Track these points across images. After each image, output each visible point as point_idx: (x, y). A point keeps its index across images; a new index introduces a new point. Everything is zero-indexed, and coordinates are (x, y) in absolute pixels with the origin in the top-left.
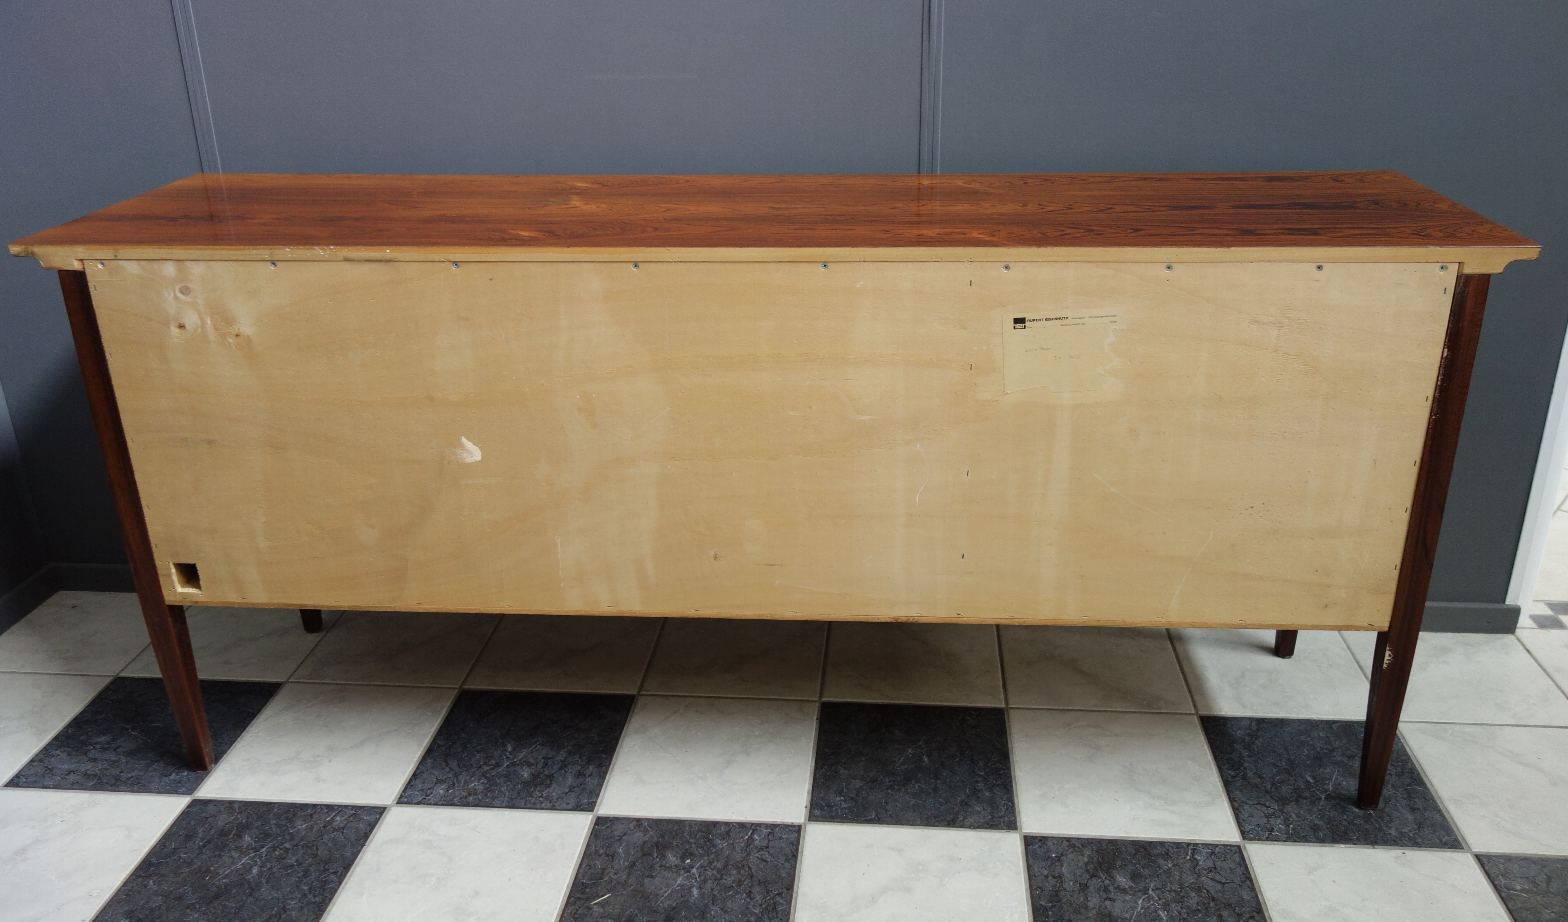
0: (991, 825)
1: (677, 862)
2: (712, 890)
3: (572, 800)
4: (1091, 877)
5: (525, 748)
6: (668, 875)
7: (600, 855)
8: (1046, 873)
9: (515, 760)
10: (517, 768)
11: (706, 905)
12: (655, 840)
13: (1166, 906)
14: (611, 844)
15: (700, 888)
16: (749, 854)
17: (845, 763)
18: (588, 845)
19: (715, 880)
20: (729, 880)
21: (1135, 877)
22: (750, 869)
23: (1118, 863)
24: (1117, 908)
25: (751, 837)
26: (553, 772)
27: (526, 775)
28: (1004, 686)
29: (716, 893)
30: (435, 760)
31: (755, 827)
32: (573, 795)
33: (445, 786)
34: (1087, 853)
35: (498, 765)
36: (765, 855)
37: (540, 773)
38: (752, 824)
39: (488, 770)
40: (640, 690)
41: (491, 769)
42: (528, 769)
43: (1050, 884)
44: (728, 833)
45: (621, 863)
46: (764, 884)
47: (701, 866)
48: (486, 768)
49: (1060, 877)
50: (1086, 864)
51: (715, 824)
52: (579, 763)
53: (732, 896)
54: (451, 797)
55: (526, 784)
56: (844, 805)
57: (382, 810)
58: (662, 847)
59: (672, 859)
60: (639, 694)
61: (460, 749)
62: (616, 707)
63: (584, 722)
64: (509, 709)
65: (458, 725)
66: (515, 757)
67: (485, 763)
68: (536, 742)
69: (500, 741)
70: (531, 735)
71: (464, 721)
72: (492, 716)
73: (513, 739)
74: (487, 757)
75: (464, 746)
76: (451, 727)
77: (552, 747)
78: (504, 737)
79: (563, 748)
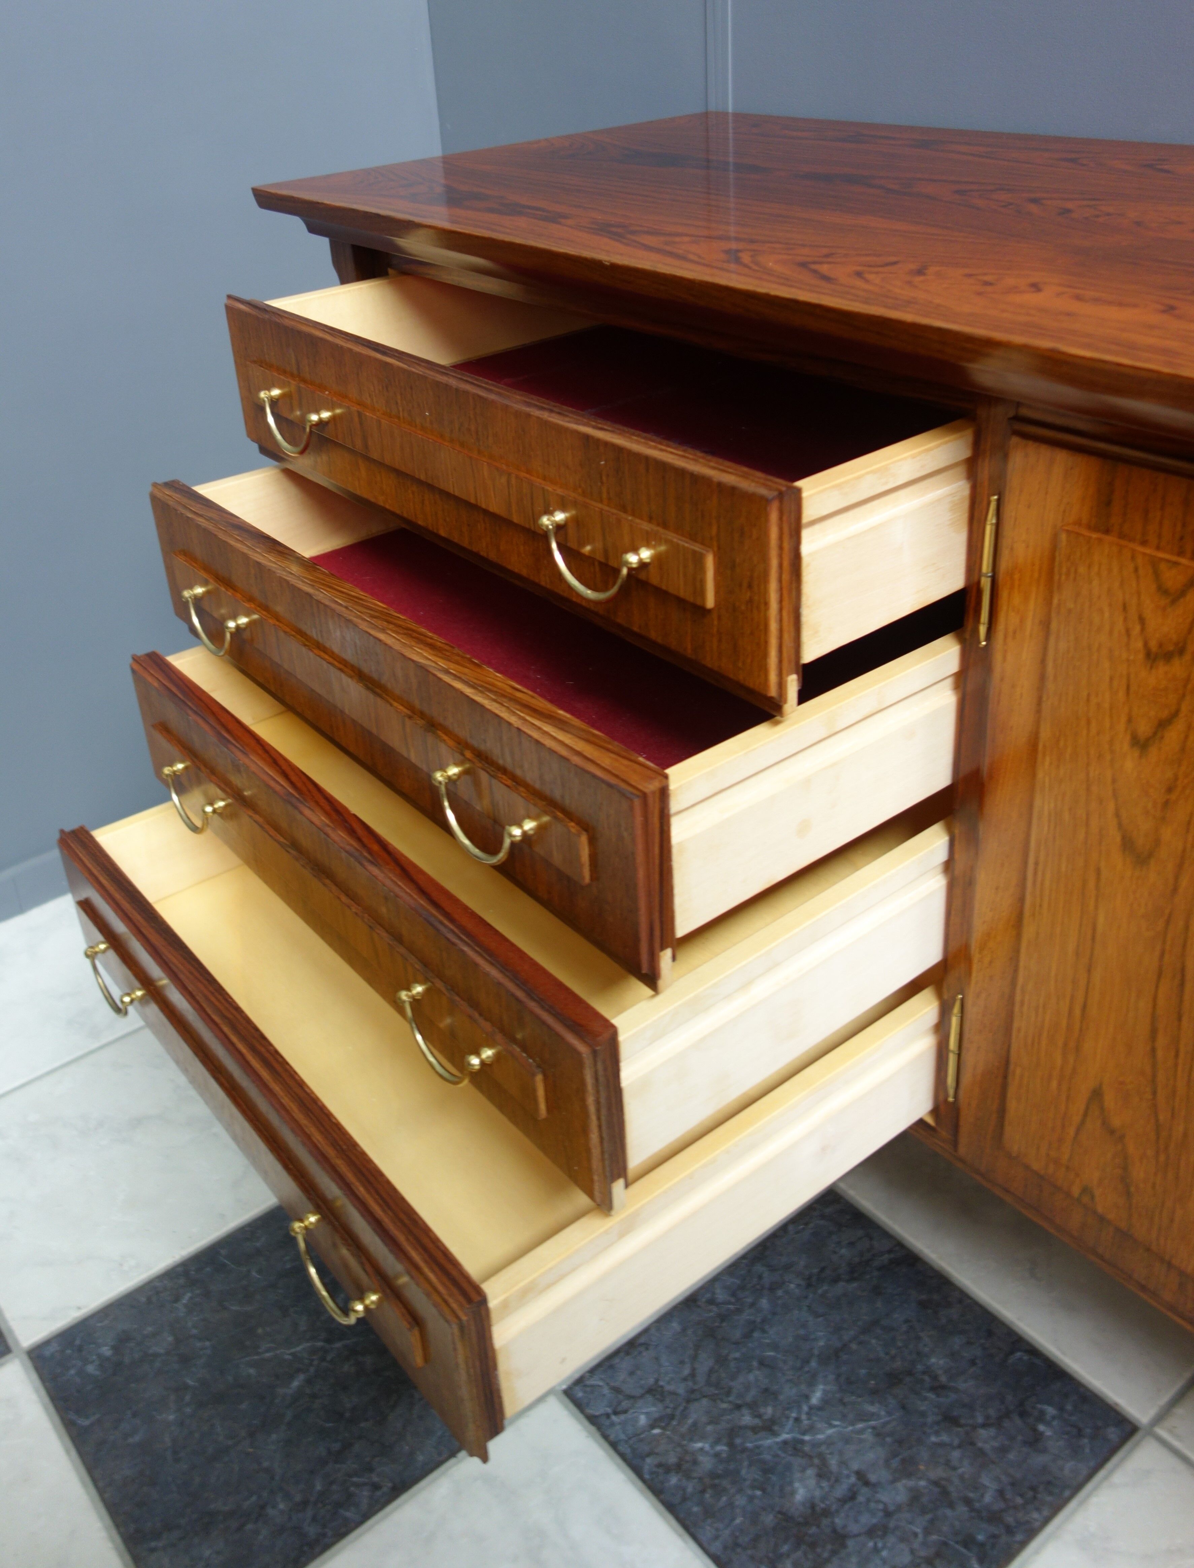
5: (844, 1417)
9: (807, 1438)
10: (797, 1462)
26: (854, 1528)
27: (801, 1494)
30: (684, 1330)
33: (656, 1411)
37: (826, 1513)
39: (746, 1427)
40: (1157, 1419)
41: (755, 1430)
42: (812, 1482)
48: (747, 1419)
52: (916, 1545)
54: (647, 1449)
60: (1150, 1431)
61: (737, 1334)
62: (1080, 1434)
63: (992, 1431)
64: (877, 1291)
65: (772, 1269)
66: (811, 1429)
67: (753, 1406)
68: (872, 1416)
69: (814, 1364)
70: (874, 1392)
71: (787, 1267)
72: (840, 1288)
73: (839, 1376)
74: (766, 1390)
75: (751, 1328)
76: (759, 1268)
77: (895, 1455)
78: (824, 1360)
79: (909, 1475)
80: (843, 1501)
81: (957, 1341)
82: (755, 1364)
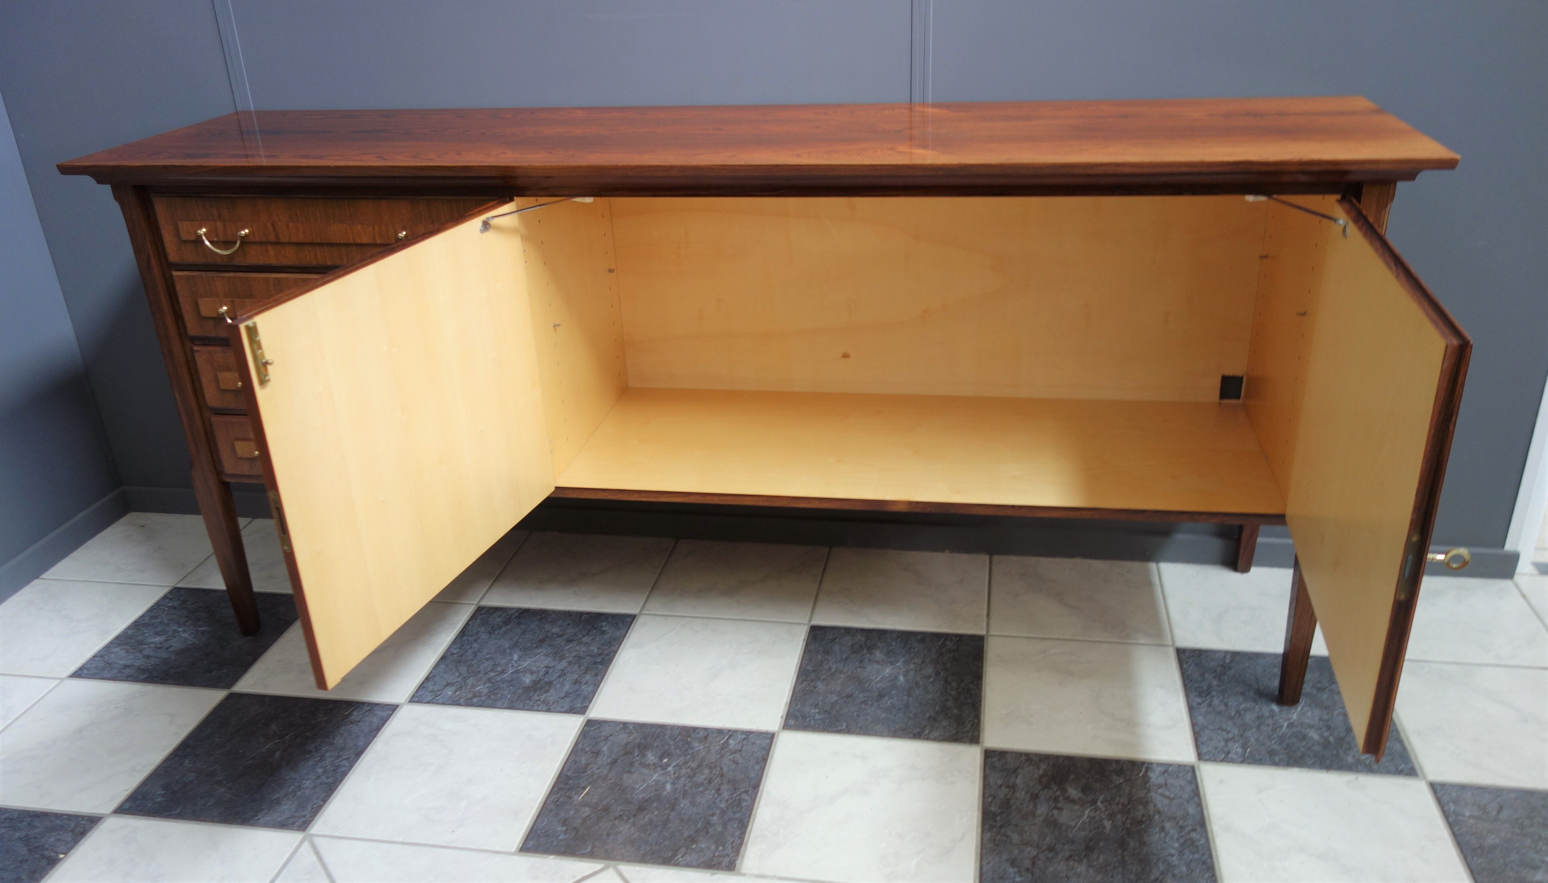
0: (955, 738)
1: (655, 761)
2: (684, 786)
3: (567, 704)
4: (1043, 788)
5: (530, 657)
6: (646, 771)
7: (586, 752)
8: (1000, 782)
9: (520, 668)
10: (520, 675)
11: (677, 799)
12: (638, 741)
13: (1111, 816)
14: (597, 743)
15: (673, 784)
16: (722, 756)
17: (824, 680)
18: (576, 744)
19: (689, 777)
20: (700, 778)
21: (1085, 790)
22: (722, 769)
23: (1072, 777)
24: (1064, 817)
25: (727, 742)
26: (552, 679)
27: (527, 681)
28: (988, 615)
29: (687, 788)
31: (732, 733)
32: (568, 700)
33: (453, 688)
34: (1043, 766)
35: (503, 672)
36: (738, 757)
37: (540, 680)
38: (729, 731)
39: (493, 676)
40: (642, 610)
41: (497, 675)
42: (530, 676)
43: (1002, 793)
44: (706, 738)
45: (604, 760)
46: (733, 782)
47: (677, 765)
48: (492, 674)
49: (1013, 788)
50: (1041, 777)
51: (695, 729)
52: (578, 672)
53: (702, 792)
54: (458, 698)
55: (527, 689)
56: (817, 717)
57: (395, 707)
58: (643, 748)
59: (651, 757)
60: (640, 613)
61: (471, 657)
62: (617, 624)
63: (587, 637)
64: (519, 624)
65: (471, 636)
66: (520, 665)
67: (492, 670)
68: (540, 653)
69: (508, 651)
70: (537, 647)
71: (477, 633)
72: (504, 629)
73: (520, 649)
74: (494, 665)
75: (475, 654)
76: (465, 638)
77: (555, 658)
78: (512, 648)
79: (564, 659)
80: (545, 675)
81: (559, 623)
82: (484, 661)
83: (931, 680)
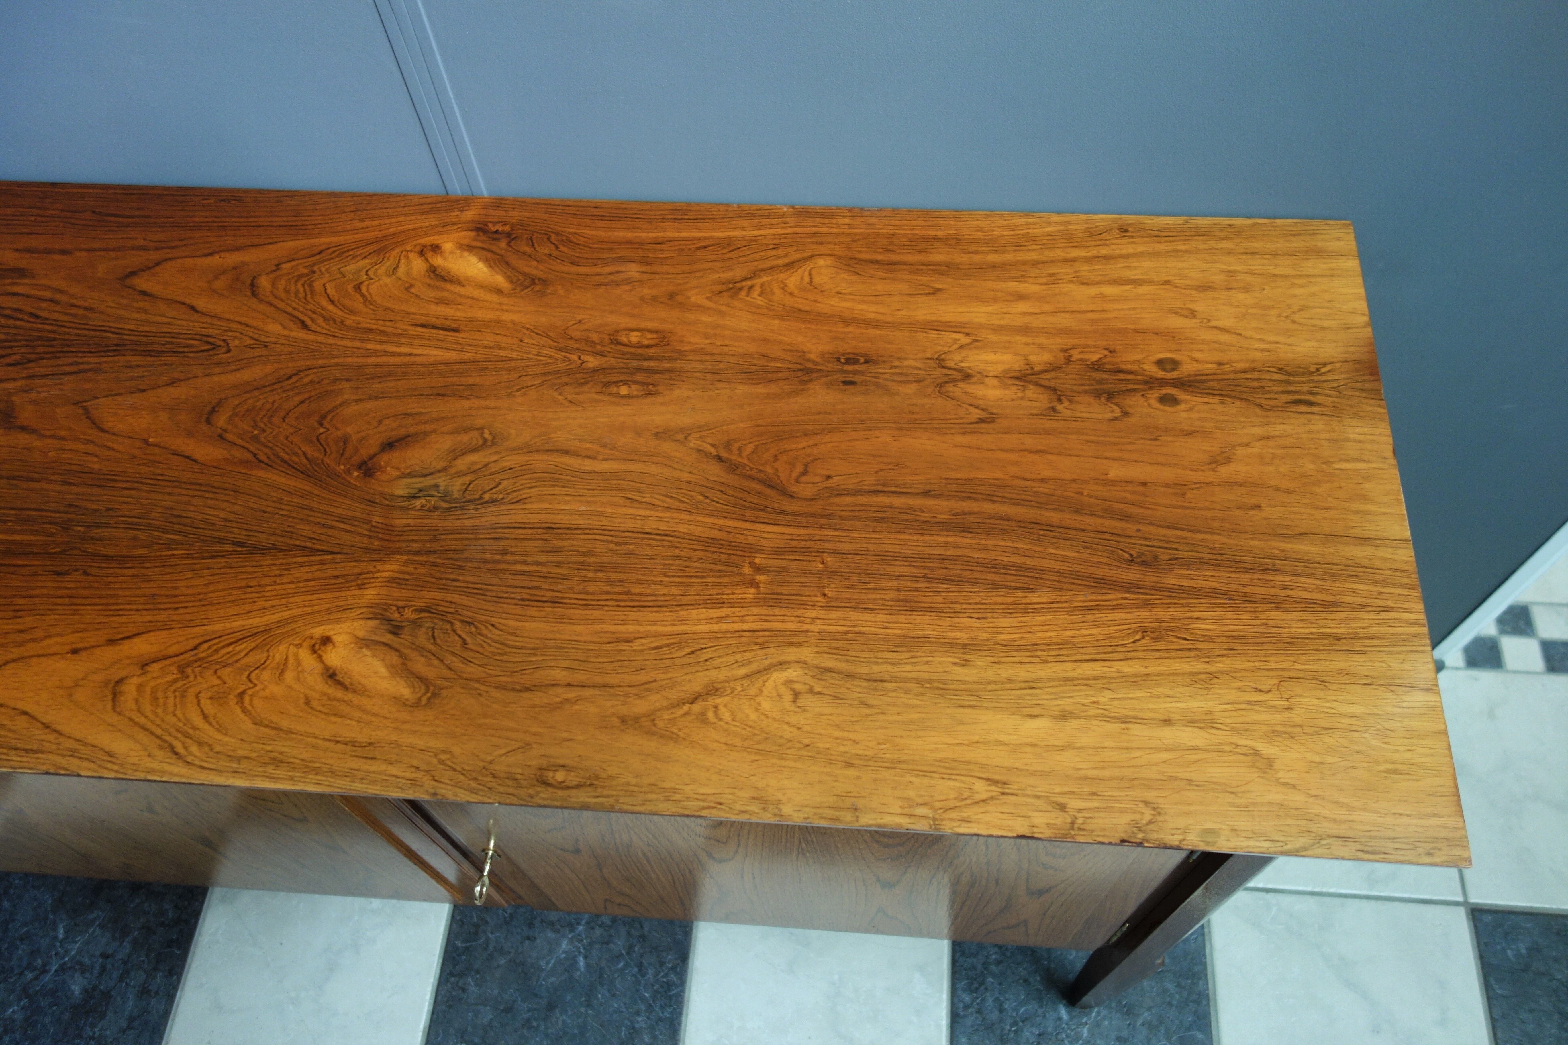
17: (478, 972)
83: (621, 965)
